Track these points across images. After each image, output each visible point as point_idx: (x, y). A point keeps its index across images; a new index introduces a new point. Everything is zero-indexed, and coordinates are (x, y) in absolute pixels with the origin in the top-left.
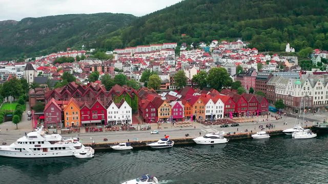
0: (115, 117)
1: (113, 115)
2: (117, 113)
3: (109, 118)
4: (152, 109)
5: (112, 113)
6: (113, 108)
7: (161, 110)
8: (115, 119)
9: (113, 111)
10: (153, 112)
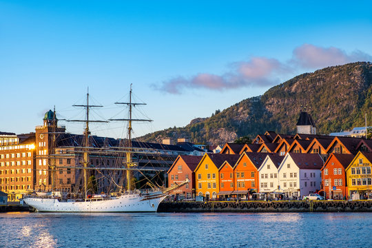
0: (272, 186)
1: (269, 181)
2: (276, 177)
3: (262, 186)
4: (335, 170)
5: (266, 177)
6: (269, 167)
7: (353, 172)
8: (272, 190)
9: (269, 172)
10: (338, 177)
